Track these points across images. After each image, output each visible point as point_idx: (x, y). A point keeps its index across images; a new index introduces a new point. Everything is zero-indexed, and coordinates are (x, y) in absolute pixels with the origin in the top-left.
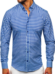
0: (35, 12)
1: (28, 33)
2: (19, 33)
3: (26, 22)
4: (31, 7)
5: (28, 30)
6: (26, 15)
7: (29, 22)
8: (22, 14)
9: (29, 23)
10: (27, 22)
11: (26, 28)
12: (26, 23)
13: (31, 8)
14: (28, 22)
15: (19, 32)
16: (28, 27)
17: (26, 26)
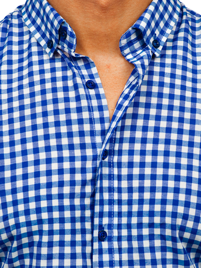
0: (179, 72)
1: (105, 245)
2: (20, 247)
3: (89, 152)
4: (137, 29)
5: (106, 221)
6: (88, 97)
7: (120, 153)
8: (49, 96)
9: (120, 165)
10: (95, 158)
11: (87, 201)
12: (89, 165)
13: (140, 34)
14: (106, 153)
15: (19, 237)
16: (106, 196)
17: (88, 189)
